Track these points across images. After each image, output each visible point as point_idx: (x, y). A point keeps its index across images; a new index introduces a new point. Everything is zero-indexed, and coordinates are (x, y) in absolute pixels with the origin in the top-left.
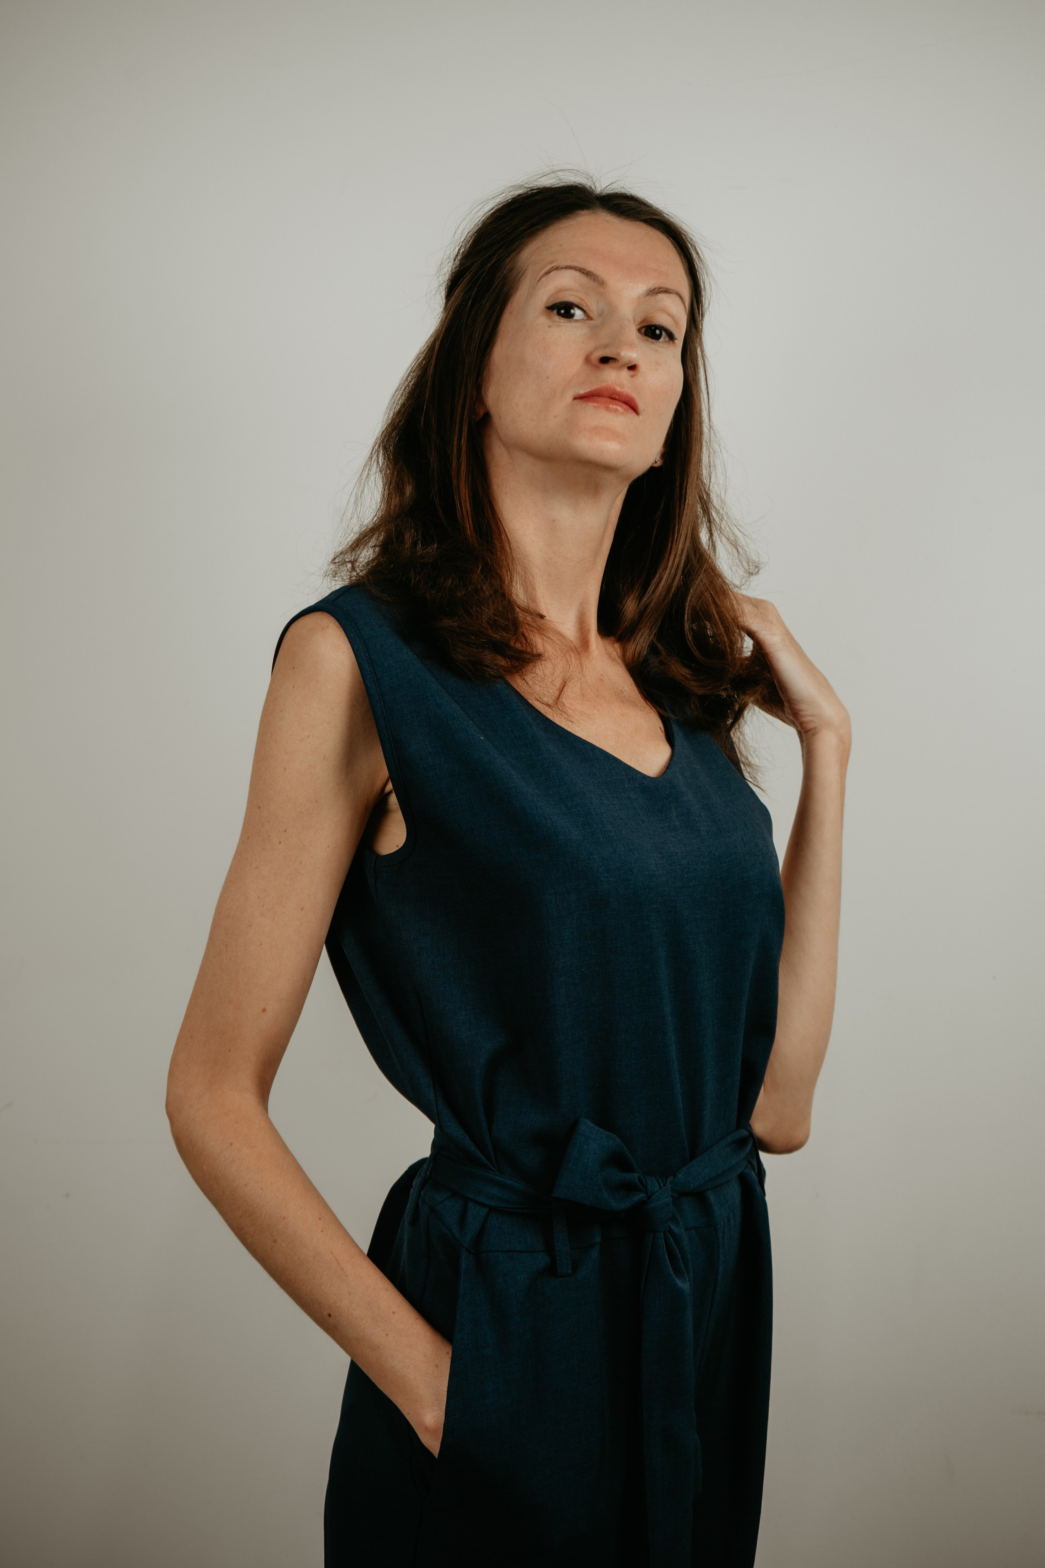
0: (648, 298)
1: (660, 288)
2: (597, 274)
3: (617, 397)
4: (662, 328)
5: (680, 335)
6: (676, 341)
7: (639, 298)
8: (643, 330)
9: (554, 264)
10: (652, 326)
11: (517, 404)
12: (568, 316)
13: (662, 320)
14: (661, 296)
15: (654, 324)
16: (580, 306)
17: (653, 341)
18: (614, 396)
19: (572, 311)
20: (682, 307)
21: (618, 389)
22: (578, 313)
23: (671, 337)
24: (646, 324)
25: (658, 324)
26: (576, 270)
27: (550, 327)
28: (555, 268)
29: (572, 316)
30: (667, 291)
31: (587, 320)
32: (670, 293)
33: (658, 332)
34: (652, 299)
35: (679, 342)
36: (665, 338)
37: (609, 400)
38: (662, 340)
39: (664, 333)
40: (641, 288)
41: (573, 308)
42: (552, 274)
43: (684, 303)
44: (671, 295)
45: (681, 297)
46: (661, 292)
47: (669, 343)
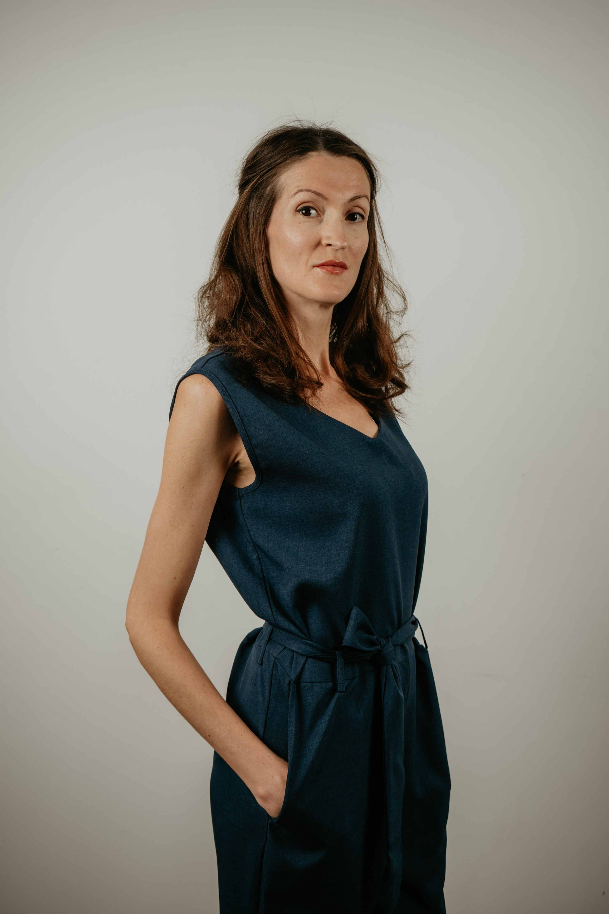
0: (350, 203)
1: (357, 196)
2: (323, 194)
3: (337, 265)
4: (357, 214)
5: (366, 215)
7: (345, 203)
13: (358, 209)
14: (356, 200)
15: (353, 212)
16: (314, 208)
17: (353, 222)
18: (335, 264)
19: (311, 211)
21: (337, 261)
22: (313, 212)
23: (363, 217)
24: (349, 213)
25: (356, 212)
26: (311, 192)
28: (300, 190)
29: (310, 214)
30: (360, 197)
31: (318, 217)
33: (355, 216)
34: (352, 203)
35: (366, 219)
36: (359, 219)
37: (333, 267)
38: (357, 220)
42: (299, 194)
43: (368, 199)
45: (367, 197)
46: (357, 198)
47: (361, 221)
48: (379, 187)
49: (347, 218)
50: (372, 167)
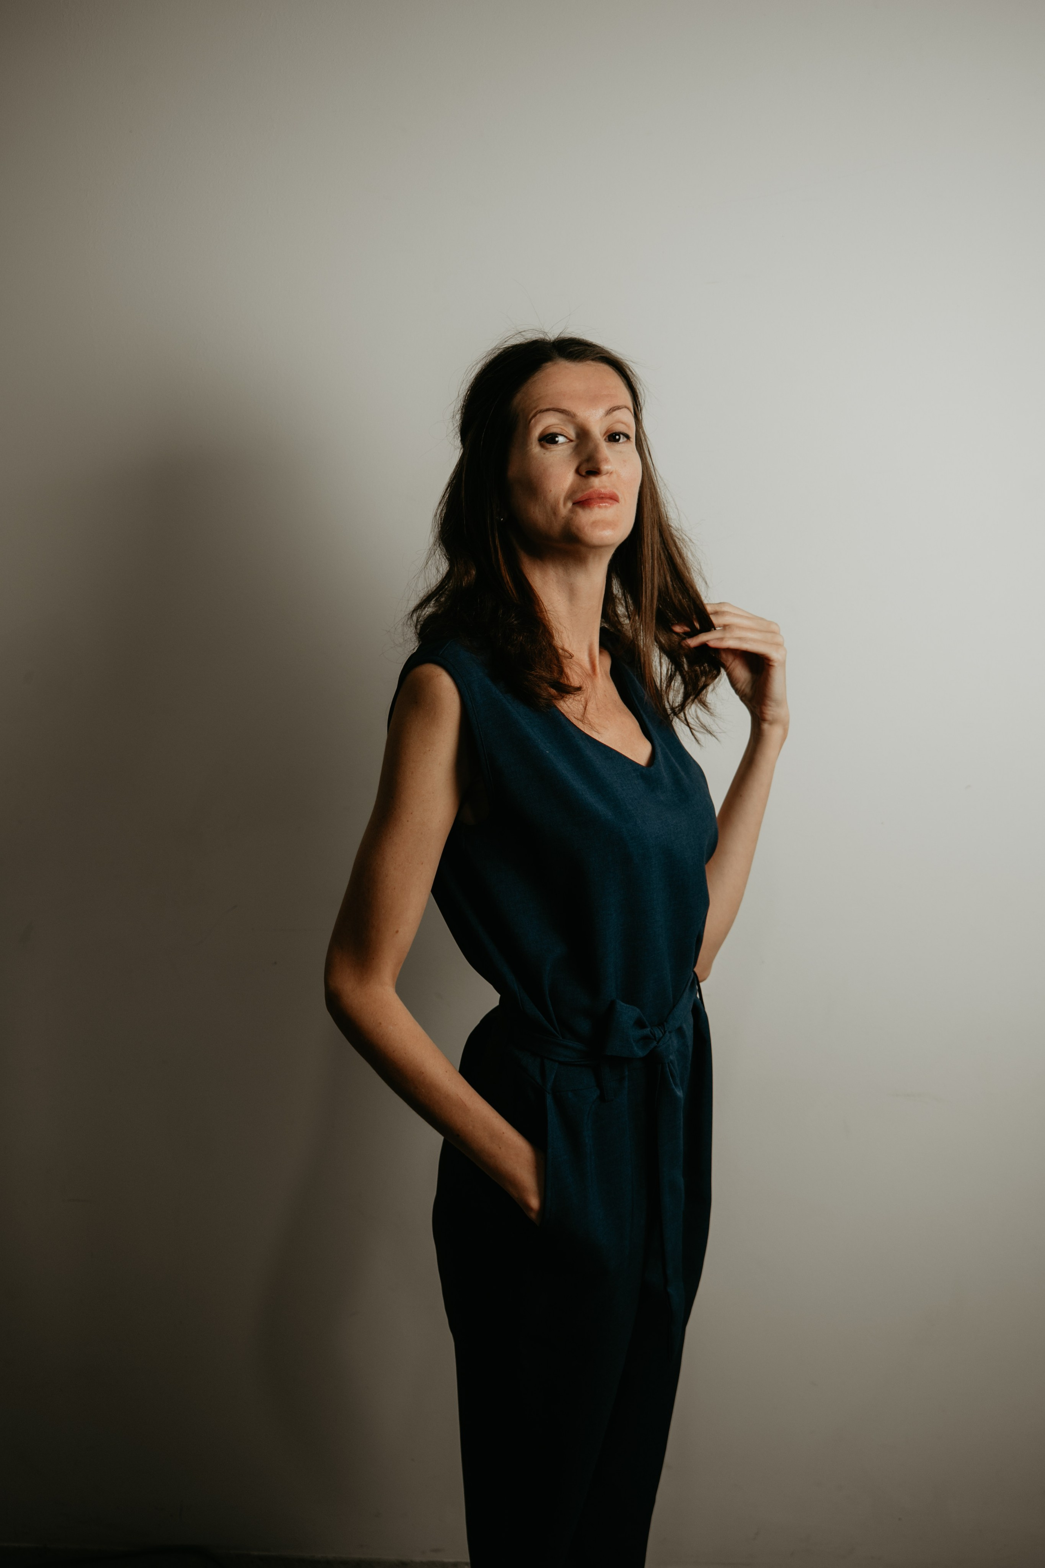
0: (607, 417)
1: (615, 407)
2: (570, 410)
3: (603, 496)
4: (619, 434)
5: (632, 435)
6: (631, 439)
7: (601, 419)
8: (607, 438)
9: (538, 409)
10: (613, 433)
11: (533, 512)
12: (556, 442)
13: (620, 428)
14: (615, 413)
15: (614, 432)
16: (562, 434)
17: (615, 443)
18: (601, 496)
19: (557, 439)
20: (630, 414)
21: (603, 491)
22: (561, 439)
23: (627, 437)
24: (609, 434)
25: (617, 431)
26: (554, 411)
27: (544, 454)
28: (539, 411)
29: (557, 442)
30: (618, 408)
31: (569, 442)
32: (620, 409)
33: (617, 437)
34: (609, 417)
35: (633, 439)
36: (623, 438)
37: (598, 500)
38: (621, 441)
39: (622, 436)
40: (601, 411)
41: (557, 437)
42: (538, 416)
43: (631, 411)
44: (622, 410)
45: (628, 408)
46: (615, 410)
47: (626, 442)
48: (643, 401)
49: (607, 440)
50: (629, 373)
